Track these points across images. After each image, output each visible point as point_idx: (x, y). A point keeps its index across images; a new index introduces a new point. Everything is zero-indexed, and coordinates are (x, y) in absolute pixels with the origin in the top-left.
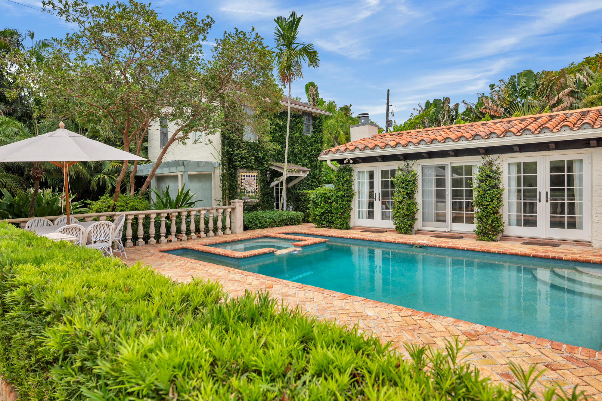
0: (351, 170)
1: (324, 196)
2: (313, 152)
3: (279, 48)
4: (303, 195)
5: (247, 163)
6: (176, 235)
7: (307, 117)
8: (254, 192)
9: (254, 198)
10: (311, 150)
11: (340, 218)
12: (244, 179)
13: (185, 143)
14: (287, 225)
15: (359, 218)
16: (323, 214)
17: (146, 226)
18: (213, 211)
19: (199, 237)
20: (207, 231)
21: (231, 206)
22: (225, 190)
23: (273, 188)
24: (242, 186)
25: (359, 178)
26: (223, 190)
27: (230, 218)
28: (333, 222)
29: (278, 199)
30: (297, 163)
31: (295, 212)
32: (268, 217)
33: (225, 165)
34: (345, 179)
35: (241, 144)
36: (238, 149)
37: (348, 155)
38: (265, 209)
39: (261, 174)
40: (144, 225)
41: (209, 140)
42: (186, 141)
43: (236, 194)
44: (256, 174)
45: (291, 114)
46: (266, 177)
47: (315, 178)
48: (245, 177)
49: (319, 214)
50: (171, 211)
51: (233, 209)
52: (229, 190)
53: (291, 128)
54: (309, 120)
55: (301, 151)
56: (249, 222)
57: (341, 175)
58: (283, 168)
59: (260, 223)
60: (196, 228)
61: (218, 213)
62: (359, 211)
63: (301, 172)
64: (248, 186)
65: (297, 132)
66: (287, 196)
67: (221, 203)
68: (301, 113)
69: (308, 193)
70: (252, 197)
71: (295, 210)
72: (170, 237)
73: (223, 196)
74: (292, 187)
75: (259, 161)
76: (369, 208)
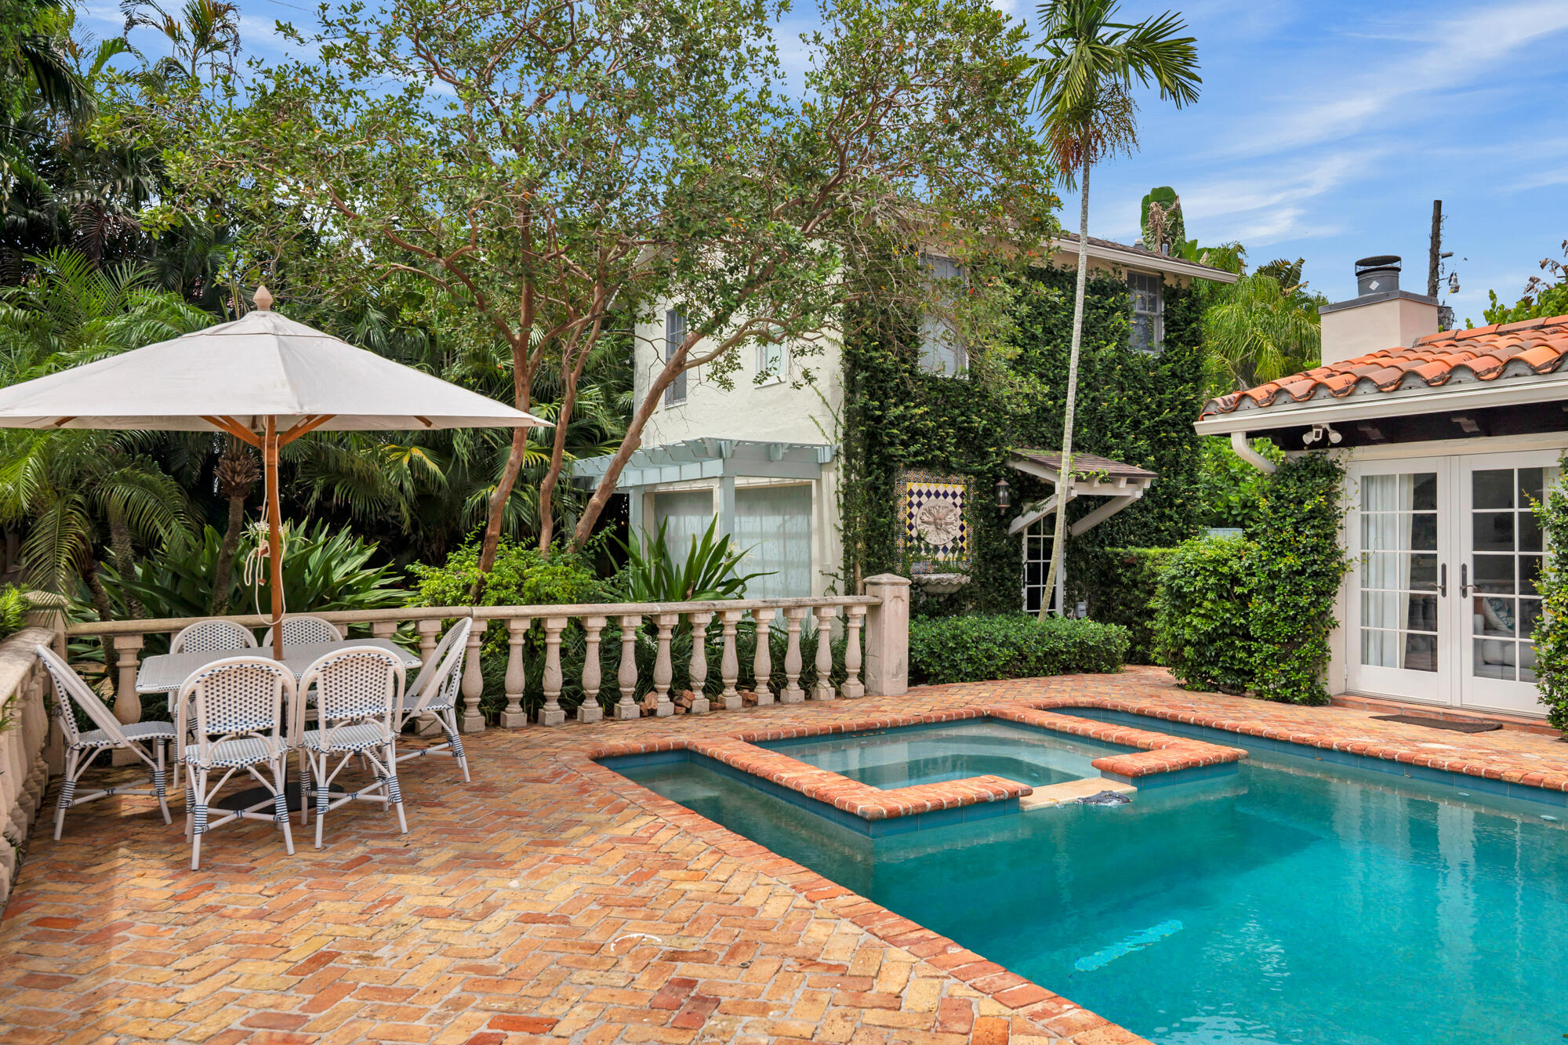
0: (1332, 472)
1: (1215, 572)
2: (1166, 414)
3: (1051, 44)
4: (1128, 566)
5: (930, 449)
6: (671, 694)
7: (1146, 294)
8: (953, 550)
9: (950, 571)
10: (1160, 404)
11: (1283, 659)
12: (919, 504)
13: (727, 384)
14: (1066, 670)
15: (1365, 660)
16: (1211, 637)
17: (573, 659)
18: (801, 614)
19: (750, 703)
20: (778, 683)
21: (866, 598)
22: (855, 539)
23: (1019, 535)
24: (911, 527)
25: (1365, 504)
26: (845, 539)
27: (862, 639)
28: (1251, 673)
29: (1037, 574)
30: (1105, 451)
31: (1099, 625)
32: (1000, 639)
33: (855, 455)
34: (1308, 506)
35: (910, 385)
36: (902, 402)
37: (1323, 413)
38: (989, 608)
39: (979, 486)
40: (563, 652)
41: (806, 374)
42: (729, 375)
43: (891, 555)
44: (959, 489)
45: (1087, 280)
46: (997, 499)
47: (1171, 505)
48: (924, 499)
49: (1195, 638)
50: (656, 607)
51: (874, 609)
52: (868, 541)
53: (1086, 332)
54: (1153, 301)
55: (1120, 409)
56: (932, 653)
57: (1292, 490)
58: (1054, 469)
59: (970, 660)
60: (742, 671)
61: (821, 620)
62: (1365, 636)
63: (1123, 483)
64: (932, 528)
65: (1109, 342)
66: (1070, 564)
67: (840, 586)
68: (1124, 277)
69: (1146, 557)
70: (945, 568)
71: (1099, 615)
72: (650, 700)
73: (846, 560)
74: (1086, 535)
75: (973, 443)
76: (1412, 624)
